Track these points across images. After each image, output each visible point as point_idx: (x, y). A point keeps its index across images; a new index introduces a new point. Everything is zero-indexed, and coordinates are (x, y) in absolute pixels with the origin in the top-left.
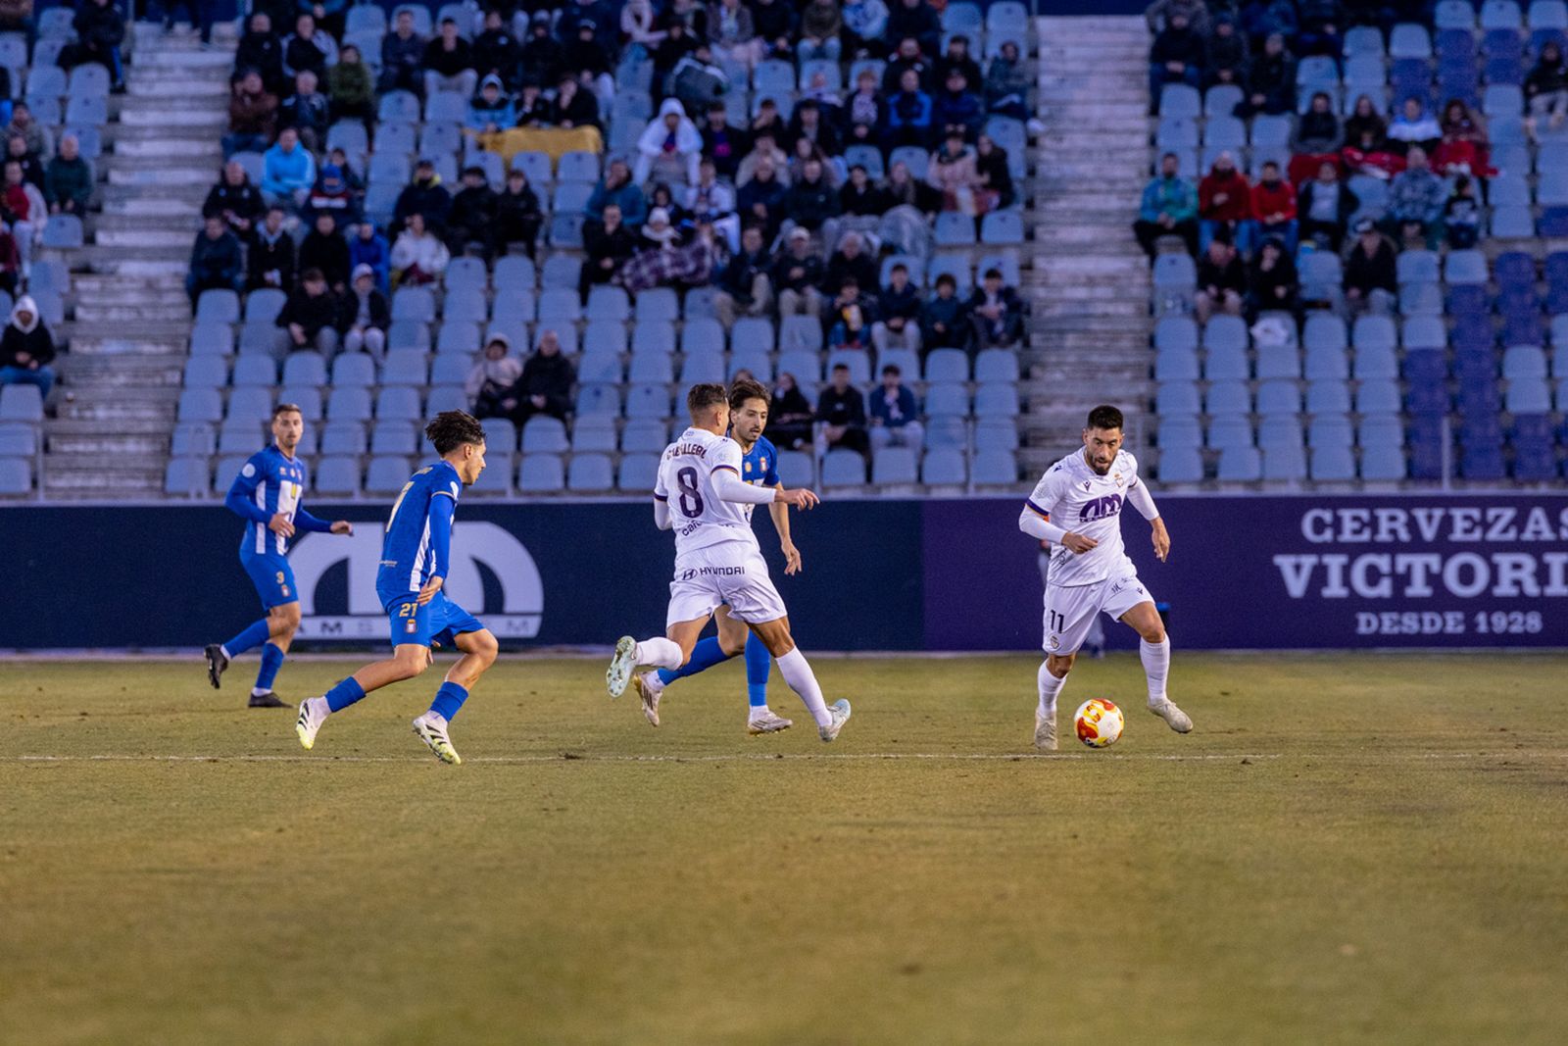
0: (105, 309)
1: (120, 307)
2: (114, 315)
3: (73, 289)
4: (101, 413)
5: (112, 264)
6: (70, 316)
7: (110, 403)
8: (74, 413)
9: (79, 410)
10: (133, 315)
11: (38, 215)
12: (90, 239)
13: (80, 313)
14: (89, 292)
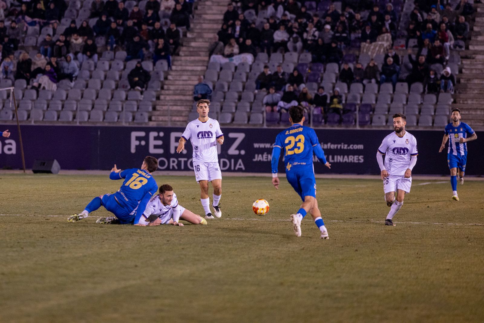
0: (472, 69)
1: (476, 69)
2: (474, 72)
3: (462, 63)
4: (470, 102)
5: (474, 56)
6: (460, 71)
7: (472, 99)
8: (461, 102)
9: (463, 101)
10: (480, 72)
11: (451, 40)
12: (467, 48)
13: (464, 71)
14: (466, 64)
